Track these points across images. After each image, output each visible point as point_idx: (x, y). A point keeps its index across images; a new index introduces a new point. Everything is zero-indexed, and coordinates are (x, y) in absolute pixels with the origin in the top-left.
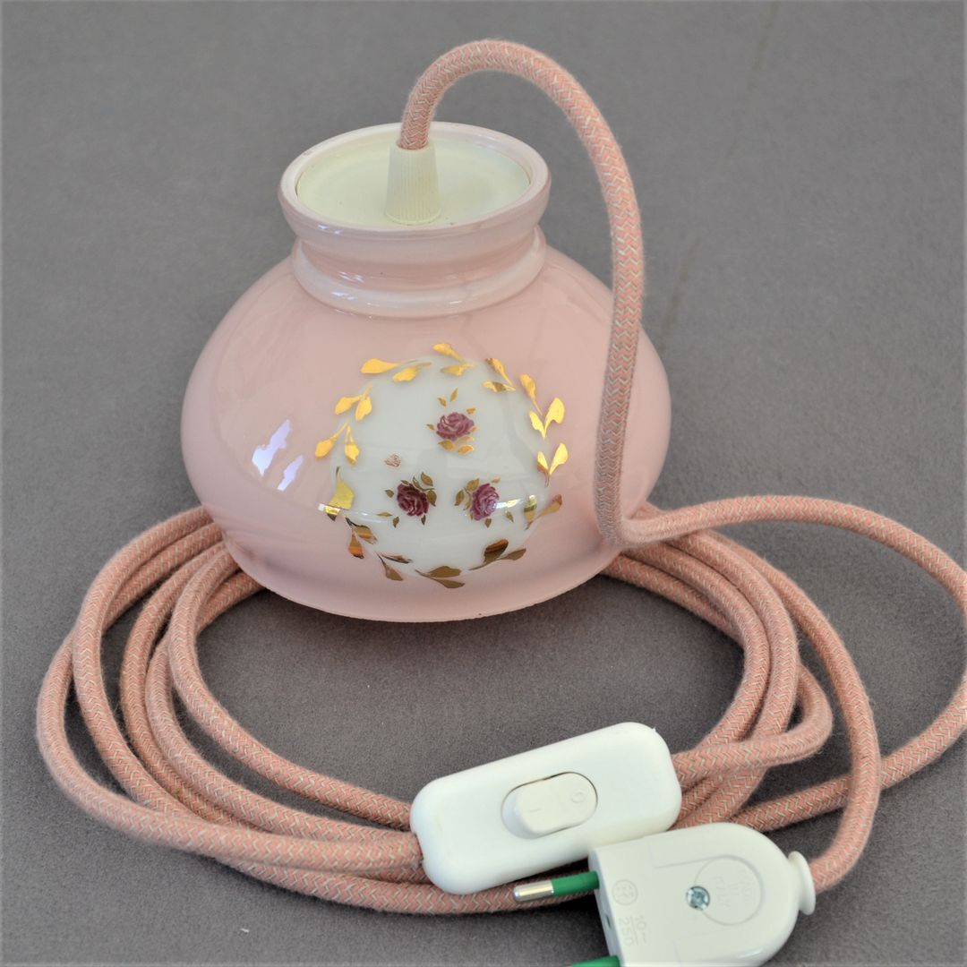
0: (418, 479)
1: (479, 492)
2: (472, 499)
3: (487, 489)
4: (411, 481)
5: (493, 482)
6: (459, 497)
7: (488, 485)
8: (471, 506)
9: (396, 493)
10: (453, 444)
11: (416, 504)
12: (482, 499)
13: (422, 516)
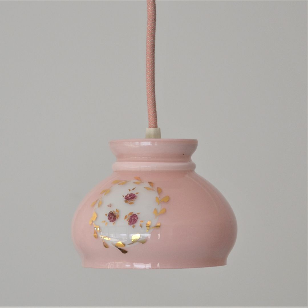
0: (115, 210)
1: (132, 216)
2: (129, 218)
3: (135, 216)
4: (113, 211)
5: (137, 214)
6: (126, 217)
7: (135, 214)
8: (129, 220)
9: (108, 214)
10: (128, 201)
11: (113, 218)
12: (133, 218)
13: (114, 222)
